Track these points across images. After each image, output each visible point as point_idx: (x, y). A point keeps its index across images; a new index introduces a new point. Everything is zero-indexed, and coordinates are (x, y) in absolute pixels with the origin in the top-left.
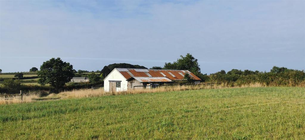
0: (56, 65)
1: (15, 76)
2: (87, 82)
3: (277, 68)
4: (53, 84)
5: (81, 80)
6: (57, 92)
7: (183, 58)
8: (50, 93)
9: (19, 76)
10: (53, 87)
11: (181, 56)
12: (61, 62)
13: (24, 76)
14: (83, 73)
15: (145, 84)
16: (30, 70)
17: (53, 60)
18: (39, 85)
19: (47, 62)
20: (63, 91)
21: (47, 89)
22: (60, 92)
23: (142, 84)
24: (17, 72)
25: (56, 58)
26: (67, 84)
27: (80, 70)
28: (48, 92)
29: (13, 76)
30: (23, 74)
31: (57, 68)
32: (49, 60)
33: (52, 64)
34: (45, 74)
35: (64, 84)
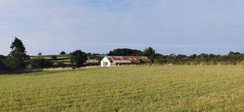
0: (79, 53)
1: (51, 58)
2: (97, 62)
3: (233, 53)
4: (77, 63)
5: (94, 61)
6: (79, 67)
7: (147, 49)
8: (76, 68)
9: (54, 58)
10: (77, 65)
11: (146, 48)
12: (81, 52)
13: (57, 58)
14: (96, 56)
15: (117, 64)
16: (60, 53)
17: (77, 51)
18: (71, 64)
19: (74, 52)
20: (82, 67)
21: (75, 66)
22: (81, 67)
23: (116, 64)
24: (52, 55)
25: (78, 50)
26: (84, 64)
27: (93, 54)
28: (75, 67)
29: (50, 58)
30: (56, 57)
31: (79, 55)
32: (75, 51)
33: (77, 53)
34: (73, 58)
35: (83, 64)
